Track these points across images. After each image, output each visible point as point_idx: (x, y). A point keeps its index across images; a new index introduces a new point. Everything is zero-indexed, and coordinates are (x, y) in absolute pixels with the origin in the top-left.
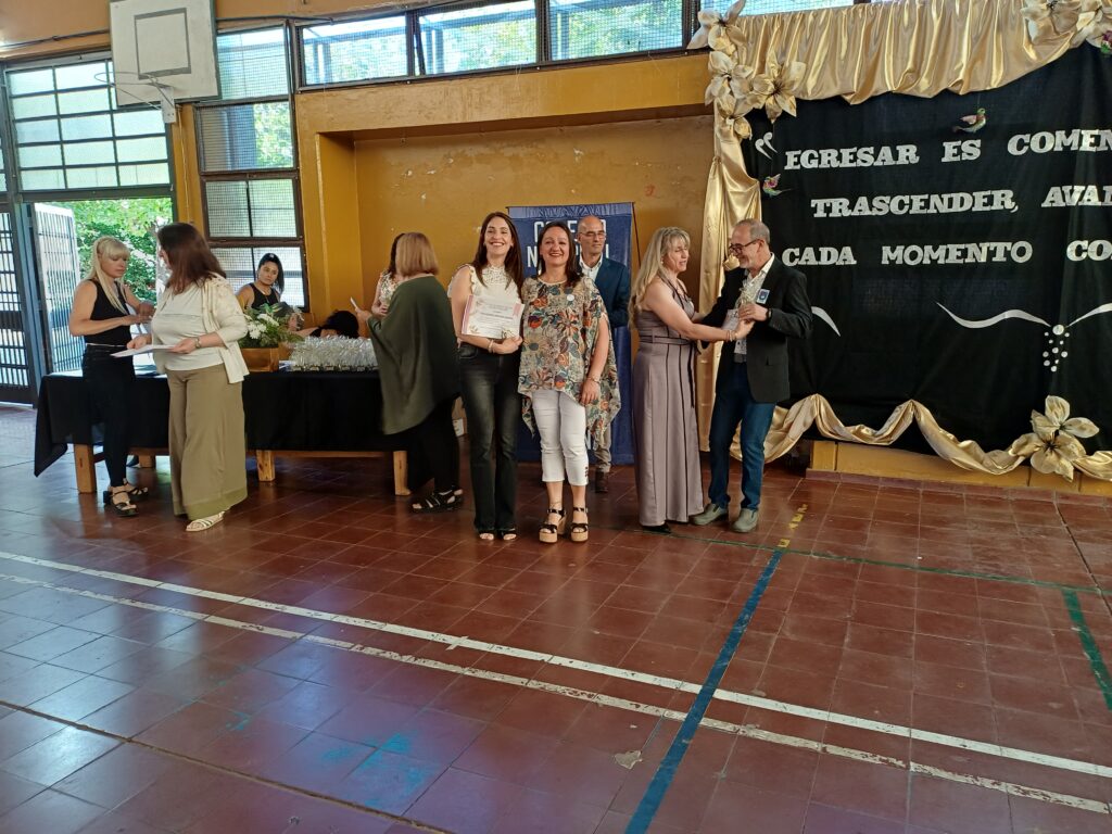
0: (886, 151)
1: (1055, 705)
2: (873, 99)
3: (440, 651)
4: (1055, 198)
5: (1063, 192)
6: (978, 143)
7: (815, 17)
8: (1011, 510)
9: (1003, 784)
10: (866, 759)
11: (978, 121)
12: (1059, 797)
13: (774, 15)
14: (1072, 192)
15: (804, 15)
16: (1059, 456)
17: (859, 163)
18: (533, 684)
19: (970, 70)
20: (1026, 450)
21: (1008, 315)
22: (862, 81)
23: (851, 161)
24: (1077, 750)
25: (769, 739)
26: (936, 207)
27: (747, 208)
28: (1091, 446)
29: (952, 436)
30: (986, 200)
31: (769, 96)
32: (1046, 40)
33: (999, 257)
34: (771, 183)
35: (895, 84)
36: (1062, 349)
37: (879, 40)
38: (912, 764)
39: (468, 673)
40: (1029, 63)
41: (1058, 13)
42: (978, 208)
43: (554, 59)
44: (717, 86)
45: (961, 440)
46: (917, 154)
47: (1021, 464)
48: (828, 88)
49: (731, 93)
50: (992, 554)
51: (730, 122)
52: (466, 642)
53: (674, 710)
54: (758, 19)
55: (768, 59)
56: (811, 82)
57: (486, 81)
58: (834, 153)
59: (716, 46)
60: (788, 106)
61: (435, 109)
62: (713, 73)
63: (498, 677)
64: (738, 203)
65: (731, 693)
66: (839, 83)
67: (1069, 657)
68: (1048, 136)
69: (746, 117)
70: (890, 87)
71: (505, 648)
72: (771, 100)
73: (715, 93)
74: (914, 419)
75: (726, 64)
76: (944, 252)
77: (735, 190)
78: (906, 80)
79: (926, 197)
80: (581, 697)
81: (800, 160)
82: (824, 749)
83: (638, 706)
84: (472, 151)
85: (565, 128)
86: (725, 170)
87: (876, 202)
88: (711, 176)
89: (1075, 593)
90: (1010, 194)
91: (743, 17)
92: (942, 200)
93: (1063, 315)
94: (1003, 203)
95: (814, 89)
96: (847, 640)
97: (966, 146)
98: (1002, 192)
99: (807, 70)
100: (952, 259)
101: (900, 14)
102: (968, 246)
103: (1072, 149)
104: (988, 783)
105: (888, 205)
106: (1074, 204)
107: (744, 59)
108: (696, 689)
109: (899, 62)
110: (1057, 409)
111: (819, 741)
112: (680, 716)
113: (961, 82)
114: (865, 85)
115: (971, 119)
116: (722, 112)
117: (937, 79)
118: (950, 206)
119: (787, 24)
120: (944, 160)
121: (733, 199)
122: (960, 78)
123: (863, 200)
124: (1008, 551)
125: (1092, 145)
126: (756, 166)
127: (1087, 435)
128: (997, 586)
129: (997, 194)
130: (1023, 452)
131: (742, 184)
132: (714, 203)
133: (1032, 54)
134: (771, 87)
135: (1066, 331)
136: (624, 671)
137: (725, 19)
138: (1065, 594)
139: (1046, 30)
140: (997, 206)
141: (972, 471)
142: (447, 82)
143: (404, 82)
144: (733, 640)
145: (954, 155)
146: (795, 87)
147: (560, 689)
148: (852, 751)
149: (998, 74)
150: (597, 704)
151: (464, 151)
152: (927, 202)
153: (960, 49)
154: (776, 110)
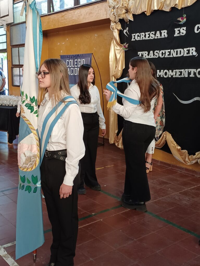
0: (158, 33)
2: (152, 13)
6: (185, 28)
17: (151, 38)
21: (196, 99)
23: (148, 37)
26: (172, 55)
27: (120, 55)
30: (188, 52)
33: (192, 75)
34: (124, 46)
42: (185, 55)
46: (167, 34)
49: (114, 13)
58: (144, 34)
60: (131, 18)
64: (118, 53)
70: (156, 8)
72: (125, 15)
76: (175, 72)
85: (93, 27)
86: (115, 41)
87: (155, 53)
90: (194, 49)
92: (174, 51)
97: (181, 30)
100: (176, 76)
102: (182, 70)
105: (159, 54)
113: (177, 4)
115: (180, 19)
116: (112, 21)
120: (175, 36)
129: (191, 49)
134: (124, 11)
140: (191, 54)
143: (47, 15)
145: (178, 34)
146: (132, 10)
152: (170, 52)
154: (126, 19)
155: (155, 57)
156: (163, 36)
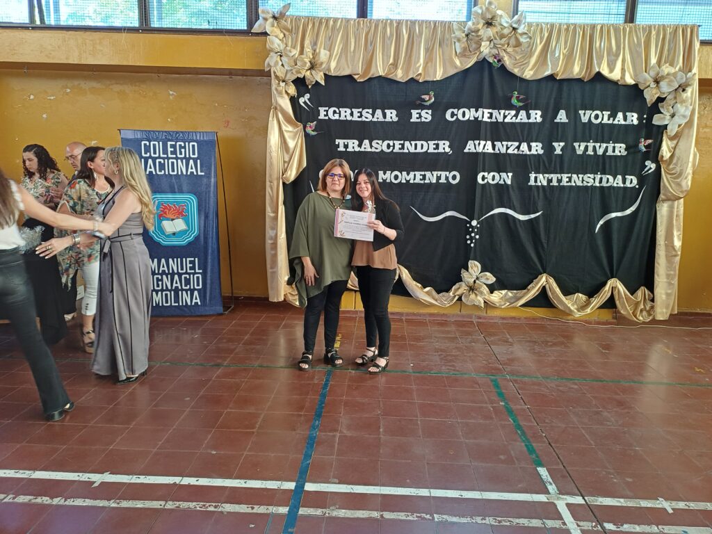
0: (379, 112)
1: (502, 457)
2: (370, 79)
3: (87, 490)
4: (470, 147)
5: (475, 144)
6: (430, 112)
7: (334, 23)
8: (453, 328)
9: (487, 518)
10: (408, 518)
11: (430, 99)
12: (517, 521)
13: (308, 17)
14: (479, 144)
15: (328, 20)
16: (476, 295)
17: (364, 119)
18: (170, 505)
19: (425, 68)
20: (459, 292)
21: (448, 214)
22: (364, 67)
23: (359, 117)
24: (520, 486)
25: (347, 516)
26: (408, 149)
27: (296, 142)
28: (492, 289)
29: (420, 285)
30: (435, 146)
31: (307, 70)
32: (465, 55)
33: (443, 180)
34: (310, 127)
35: (384, 71)
36: (476, 234)
37: (373, 43)
38: (435, 515)
39: (114, 505)
40: (456, 67)
41: (471, 40)
42: (431, 150)
43: (152, 26)
44: (272, 60)
45: (425, 288)
46: (397, 116)
47: (457, 300)
48: (344, 69)
49: (282, 65)
50: (450, 358)
51: (283, 84)
52: (109, 478)
53: (280, 506)
54: (298, 18)
55: (305, 46)
56: (333, 65)
57: (97, 35)
58: (349, 111)
59: (271, 32)
60: (320, 78)
61: (53, 51)
62: (270, 51)
63: (139, 504)
64: (289, 137)
65: (316, 485)
66: (350, 67)
67: (503, 423)
68: (466, 110)
69: (292, 82)
70: (381, 73)
71: (142, 477)
72: (308, 72)
73: (272, 64)
74: (399, 276)
75: (279, 46)
76: (413, 176)
77: (287, 129)
78: (390, 70)
79: (402, 142)
80: (210, 509)
81: (327, 113)
82: (382, 516)
83: (253, 508)
84: (87, 85)
85: (162, 75)
86: (280, 116)
87: (374, 143)
88: (270, 119)
89: (496, 380)
90: (447, 143)
91: (289, 16)
92: (411, 144)
93: (476, 215)
94: (444, 149)
95: (335, 68)
96: (381, 430)
97: (423, 113)
98: (444, 142)
99: (331, 56)
100: (418, 181)
101: (385, 28)
102: (426, 173)
103: (479, 119)
104: (479, 520)
105: (381, 146)
106: (480, 151)
107: (290, 44)
108: (291, 485)
109: (385, 57)
110: (475, 267)
111: (377, 510)
112: (284, 510)
113: (420, 74)
114: (365, 70)
115: (426, 97)
116: (277, 77)
117: (407, 71)
118: (416, 148)
119: (317, 24)
120: (411, 120)
121: (286, 135)
122: (419, 72)
123: (366, 142)
124: (457, 356)
125: (489, 118)
126: (301, 115)
127: (490, 282)
128: (456, 380)
129: (441, 143)
130: (458, 293)
131: (291, 126)
132: (274, 137)
133: (458, 62)
134: (308, 65)
135: (478, 223)
136: (238, 481)
137: (276, 15)
138: (492, 381)
139: (465, 49)
140: (441, 150)
141: (431, 305)
142: (65, 32)
143: (27, 28)
144: (311, 442)
145: (417, 118)
146: (324, 66)
147: (192, 505)
148: (399, 513)
149: (440, 72)
150: (222, 512)
151: (79, 84)
152: (403, 145)
153: (419, 54)
154: (312, 79)
155: (373, 150)
156: (388, 119)
